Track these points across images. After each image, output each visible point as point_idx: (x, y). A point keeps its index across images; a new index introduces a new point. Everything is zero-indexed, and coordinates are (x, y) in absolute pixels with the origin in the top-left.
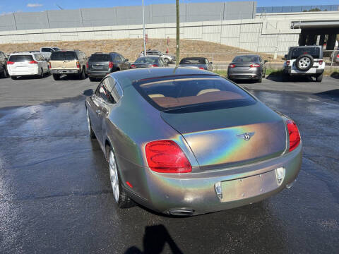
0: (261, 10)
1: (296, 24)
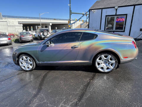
0: (4, 16)
1: (20, 23)
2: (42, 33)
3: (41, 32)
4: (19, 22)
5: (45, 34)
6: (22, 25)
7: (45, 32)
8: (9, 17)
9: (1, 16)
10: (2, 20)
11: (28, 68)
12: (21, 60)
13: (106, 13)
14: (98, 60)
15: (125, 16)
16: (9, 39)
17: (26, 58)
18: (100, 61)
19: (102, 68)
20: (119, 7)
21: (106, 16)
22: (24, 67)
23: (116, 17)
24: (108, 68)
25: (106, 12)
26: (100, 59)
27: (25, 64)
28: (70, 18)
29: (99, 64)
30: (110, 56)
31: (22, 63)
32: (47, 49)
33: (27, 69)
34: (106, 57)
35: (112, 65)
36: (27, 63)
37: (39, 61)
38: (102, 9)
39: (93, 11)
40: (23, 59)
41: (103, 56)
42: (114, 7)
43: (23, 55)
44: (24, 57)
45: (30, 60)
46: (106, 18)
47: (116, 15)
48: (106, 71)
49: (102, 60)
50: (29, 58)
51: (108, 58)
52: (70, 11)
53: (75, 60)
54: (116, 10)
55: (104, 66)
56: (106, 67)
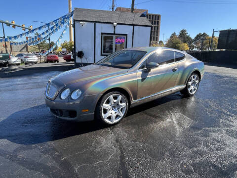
15: (125, 36)
20: (118, 24)
21: (102, 34)
23: (114, 36)
25: (102, 27)
38: (95, 22)
39: (81, 22)
42: (112, 23)
46: (101, 37)
47: (114, 34)
54: (115, 27)
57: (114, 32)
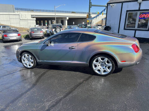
0: (17, 9)
2: (54, 30)
3: (54, 28)
4: (31, 15)
5: (57, 30)
6: (35, 19)
7: (57, 29)
8: (22, 10)
9: (14, 9)
10: (14, 13)
11: (30, 65)
12: (23, 57)
13: (127, 8)
14: (94, 62)
16: (19, 35)
17: (28, 56)
18: (97, 64)
19: (99, 70)
21: (127, 11)
22: (26, 64)
23: (139, 13)
24: (105, 71)
26: (97, 61)
27: (27, 61)
28: (89, 12)
29: (96, 66)
30: (106, 59)
31: (24, 61)
32: (47, 48)
33: (29, 67)
34: (103, 59)
35: (109, 68)
36: (29, 60)
37: (39, 60)
38: (122, 2)
39: (111, 5)
40: (25, 57)
41: (100, 58)
43: (25, 53)
44: (26, 55)
45: (31, 58)
46: (126, 14)
47: (139, 10)
48: (103, 74)
49: (99, 62)
50: (30, 56)
51: (104, 60)
52: (90, 3)
53: (73, 60)
54: (140, 4)
55: (100, 68)
56: (103, 70)
57: (139, 8)
